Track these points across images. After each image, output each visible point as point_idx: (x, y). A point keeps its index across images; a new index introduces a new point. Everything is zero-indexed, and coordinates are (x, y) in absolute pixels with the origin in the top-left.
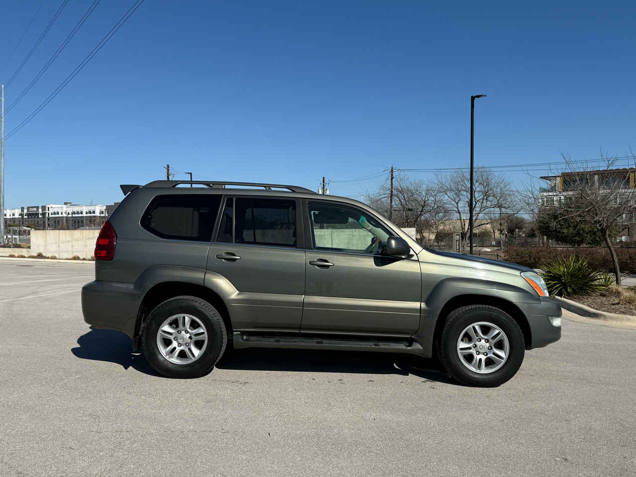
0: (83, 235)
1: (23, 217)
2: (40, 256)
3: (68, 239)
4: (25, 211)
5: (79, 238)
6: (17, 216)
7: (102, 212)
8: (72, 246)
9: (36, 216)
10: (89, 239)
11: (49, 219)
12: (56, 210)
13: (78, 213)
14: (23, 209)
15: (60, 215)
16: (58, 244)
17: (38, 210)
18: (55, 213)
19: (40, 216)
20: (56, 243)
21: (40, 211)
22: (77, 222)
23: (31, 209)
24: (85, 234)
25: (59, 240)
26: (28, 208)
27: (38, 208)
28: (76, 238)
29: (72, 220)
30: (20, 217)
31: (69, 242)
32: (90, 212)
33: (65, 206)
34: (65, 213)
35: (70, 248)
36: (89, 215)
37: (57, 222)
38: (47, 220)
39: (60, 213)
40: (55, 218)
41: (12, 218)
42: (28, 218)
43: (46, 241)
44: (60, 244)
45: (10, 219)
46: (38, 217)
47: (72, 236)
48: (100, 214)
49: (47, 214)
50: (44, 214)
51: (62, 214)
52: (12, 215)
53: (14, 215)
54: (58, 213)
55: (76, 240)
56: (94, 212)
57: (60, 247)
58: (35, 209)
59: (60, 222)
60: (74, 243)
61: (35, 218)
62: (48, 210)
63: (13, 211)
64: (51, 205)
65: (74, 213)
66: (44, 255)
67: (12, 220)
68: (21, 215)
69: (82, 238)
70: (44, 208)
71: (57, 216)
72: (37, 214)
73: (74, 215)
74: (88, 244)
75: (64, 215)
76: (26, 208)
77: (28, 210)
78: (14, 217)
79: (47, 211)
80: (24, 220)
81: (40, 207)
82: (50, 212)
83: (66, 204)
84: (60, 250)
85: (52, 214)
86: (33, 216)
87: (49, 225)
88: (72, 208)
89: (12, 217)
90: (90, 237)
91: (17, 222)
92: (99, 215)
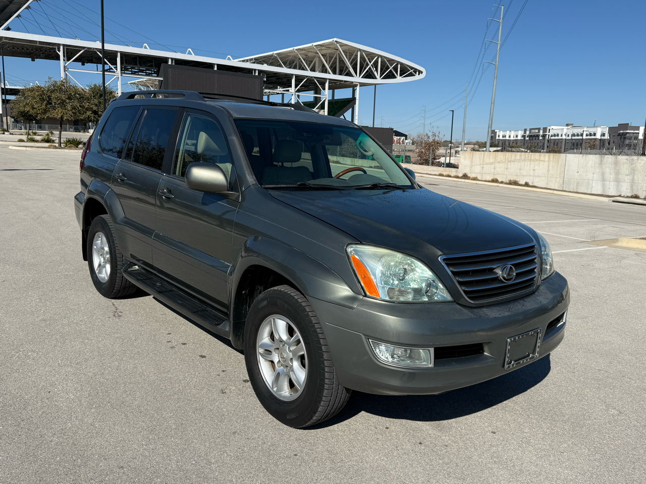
0: (505, 158)
1: (525, 139)
2: (465, 176)
3: (491, 161)
4: (528, 133)
5: (501, 161)
6: (519, 138)
7: (603, 135)
8: (495, 168)
9: (537, 138)
10: (510, 161)
11: (548, 141)
12: (556, 132)
13: (578, 135)
14: (525, 130)
15: (560, 137)
16: (482, 166)
17: (539, 132)
18: (555, 135)
19: (541, 138)
20: (480, 164)
21: (541, 133)
22: (575, 145)
23: (533, 131)
24: (507, 156)
25: (483, 161)
26: (531, 130)
27: (539, 129)
28: (499, 161)
29: (571, 143)
30: (523, 138)
31: (492, 163)
32: (590, 135)
33: (567, 127)
34: (565, 135)
35: (492, 170)
36: (589, 137)
37: (556, 144)
38: (546, 141)
39: (560, 135)
40: (555, 140)
41: (515, 140)
42: (529, 139)
43: (472, 162)
44: (484, 166)
45: (513, 140)
46: (538, 139)
47: (495, 158)
48: (601, 136)
49: (548, 136)
50: (544, 136)
51: (562, 136)
52: (515, 137)
53: (517, 136)
54: (558, 135)
55: (499, 162)
56: (595, 134)
57: (484, 169)
58: (537, 131)
59: (559, 144)
60: (497, 165)
61: (535, 139)
62: (549, 132)
63: (516, 133)
64: (552, 127)
65: (573, 135)
66: (469, 175)
67: (515, 141)
68: (524, 136)
69: (504, 161)
70: (545, 129)
71: (556, 138)
72: (538, 136)
73: (573, 138)
74: (509, 166)
75: (564, 137)
76: (528, 129)
77: (530, 132)
78: (517, 138)
79: (547, 133)
80: (526, 141)
81: (542, 128)
82: (550, 134)
83: (567, 125)
84: (484, 171)
85: (551, 136)
86: (534, 138)
87: (548, 147)
88: (572, 130)
89: (515, 138)
90: (512, 160)
91: (519, 144)
92: (600, 138)
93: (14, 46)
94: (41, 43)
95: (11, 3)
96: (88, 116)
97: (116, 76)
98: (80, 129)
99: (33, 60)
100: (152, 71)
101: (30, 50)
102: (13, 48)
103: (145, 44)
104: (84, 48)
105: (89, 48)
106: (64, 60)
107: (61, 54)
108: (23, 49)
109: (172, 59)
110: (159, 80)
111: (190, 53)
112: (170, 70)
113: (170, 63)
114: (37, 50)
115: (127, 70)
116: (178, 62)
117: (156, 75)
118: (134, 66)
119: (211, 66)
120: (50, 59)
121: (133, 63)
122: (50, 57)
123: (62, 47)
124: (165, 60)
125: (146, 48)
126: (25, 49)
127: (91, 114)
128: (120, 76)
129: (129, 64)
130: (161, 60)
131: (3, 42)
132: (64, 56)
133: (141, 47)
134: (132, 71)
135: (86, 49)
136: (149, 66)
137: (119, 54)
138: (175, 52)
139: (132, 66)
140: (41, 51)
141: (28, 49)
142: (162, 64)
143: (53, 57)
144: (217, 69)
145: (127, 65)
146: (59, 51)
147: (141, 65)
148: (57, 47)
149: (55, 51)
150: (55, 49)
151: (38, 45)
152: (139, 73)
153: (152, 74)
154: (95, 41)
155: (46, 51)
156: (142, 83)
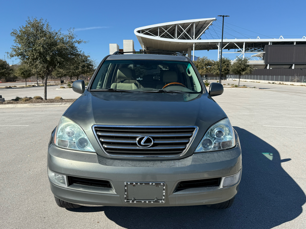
93: (201, 46)
94: (211, 43)
95: (201, 28)
96: (217, 72)
97: (242, 54)
98: (223, 78)
99: (208, 51)
100: (261, 49)
101: (207, 46)
102: (200, 47)
103: (258, 37)
104: (228, 42)
105: (231, 42)
106: (220, 49)
107: (219, 46)
108: (204, 46)
109: (271, 42)
110: (263, 53)
111: (281, 38)
112: (269, 48)
113: (269, 44)
114: (209, 46)
115: (248, 50)
116: (274, 43)
117: (263, 51)
118: (252, 48)
119: (292, 43)
120: (215, 49)
121: (251, 46)
122: (215, 48)
123: (219, 43)
124: (267, 43)
125: (258, 38)
126: (205, 46)
127: (219, 71)
128: (244, 53)
129: (249, 47)
130: (265, 43)
131: (197, 45)
132: (220, 47)
133: (256, 38)
134: (251, 50)
135: (229, 43)
136: (259, 47)
137: (244, 43)
138: (273, 38)
139: (251, 48)
140: (211, 46)
141: (206, 46)
142: (266, 45)
143: (216, 48)
144: (296, 44)
145: (248, 48)
146: (218, 45)
147: (255, 47)
148: (217, 44)
149: (217, 46)
150: (216, 44)
151: (210, 44)
152: (255, 51)
153: (261, 50)
154: (234, 39)
155: (213, 46)
156: (258, 56)
